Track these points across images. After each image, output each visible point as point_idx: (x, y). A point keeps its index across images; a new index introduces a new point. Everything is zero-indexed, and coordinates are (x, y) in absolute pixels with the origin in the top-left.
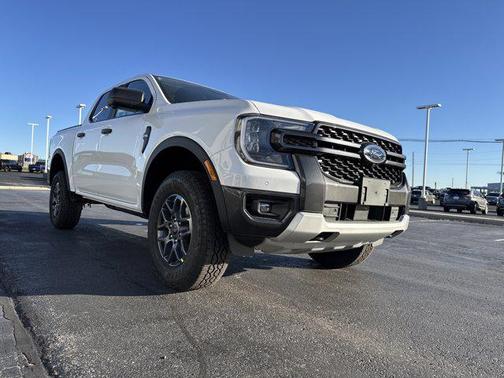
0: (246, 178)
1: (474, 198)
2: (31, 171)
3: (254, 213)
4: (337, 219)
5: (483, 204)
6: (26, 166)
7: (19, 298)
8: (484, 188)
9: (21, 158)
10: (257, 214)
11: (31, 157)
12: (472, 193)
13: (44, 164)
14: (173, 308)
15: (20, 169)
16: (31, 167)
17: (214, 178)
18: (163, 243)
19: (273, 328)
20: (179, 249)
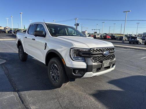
0: (73, 65)
1: (138, 39)
2: (9, 33)
3: (75, 73)
4: (96, 72)
5: (141, 41)
6: (7, 31)
7: (19, 92)
8: (142, 34)
9: (5, 28)
10: (76, 73)
11: (8, 28)
12: (138, 38)
13: (12, 30)
14: (56, 95)
15: (5, 32)
16: (8, 31)
17: (65, 64)
18: (52, 75)
19: (80, 101)
20: (56, 78)
